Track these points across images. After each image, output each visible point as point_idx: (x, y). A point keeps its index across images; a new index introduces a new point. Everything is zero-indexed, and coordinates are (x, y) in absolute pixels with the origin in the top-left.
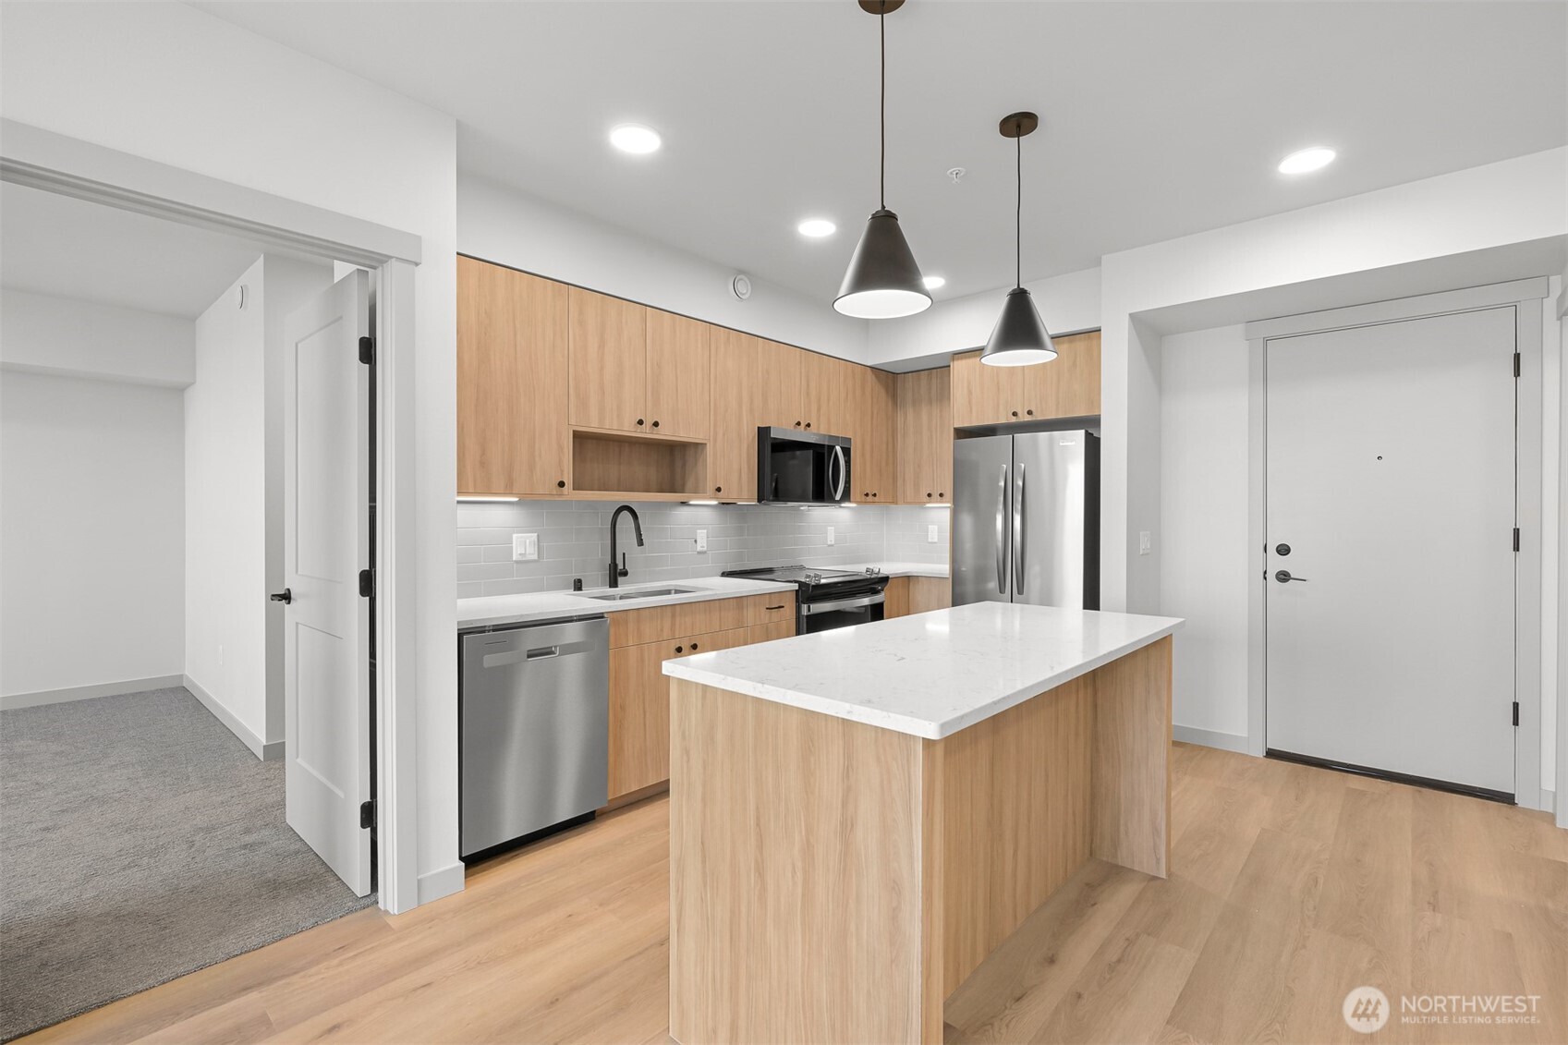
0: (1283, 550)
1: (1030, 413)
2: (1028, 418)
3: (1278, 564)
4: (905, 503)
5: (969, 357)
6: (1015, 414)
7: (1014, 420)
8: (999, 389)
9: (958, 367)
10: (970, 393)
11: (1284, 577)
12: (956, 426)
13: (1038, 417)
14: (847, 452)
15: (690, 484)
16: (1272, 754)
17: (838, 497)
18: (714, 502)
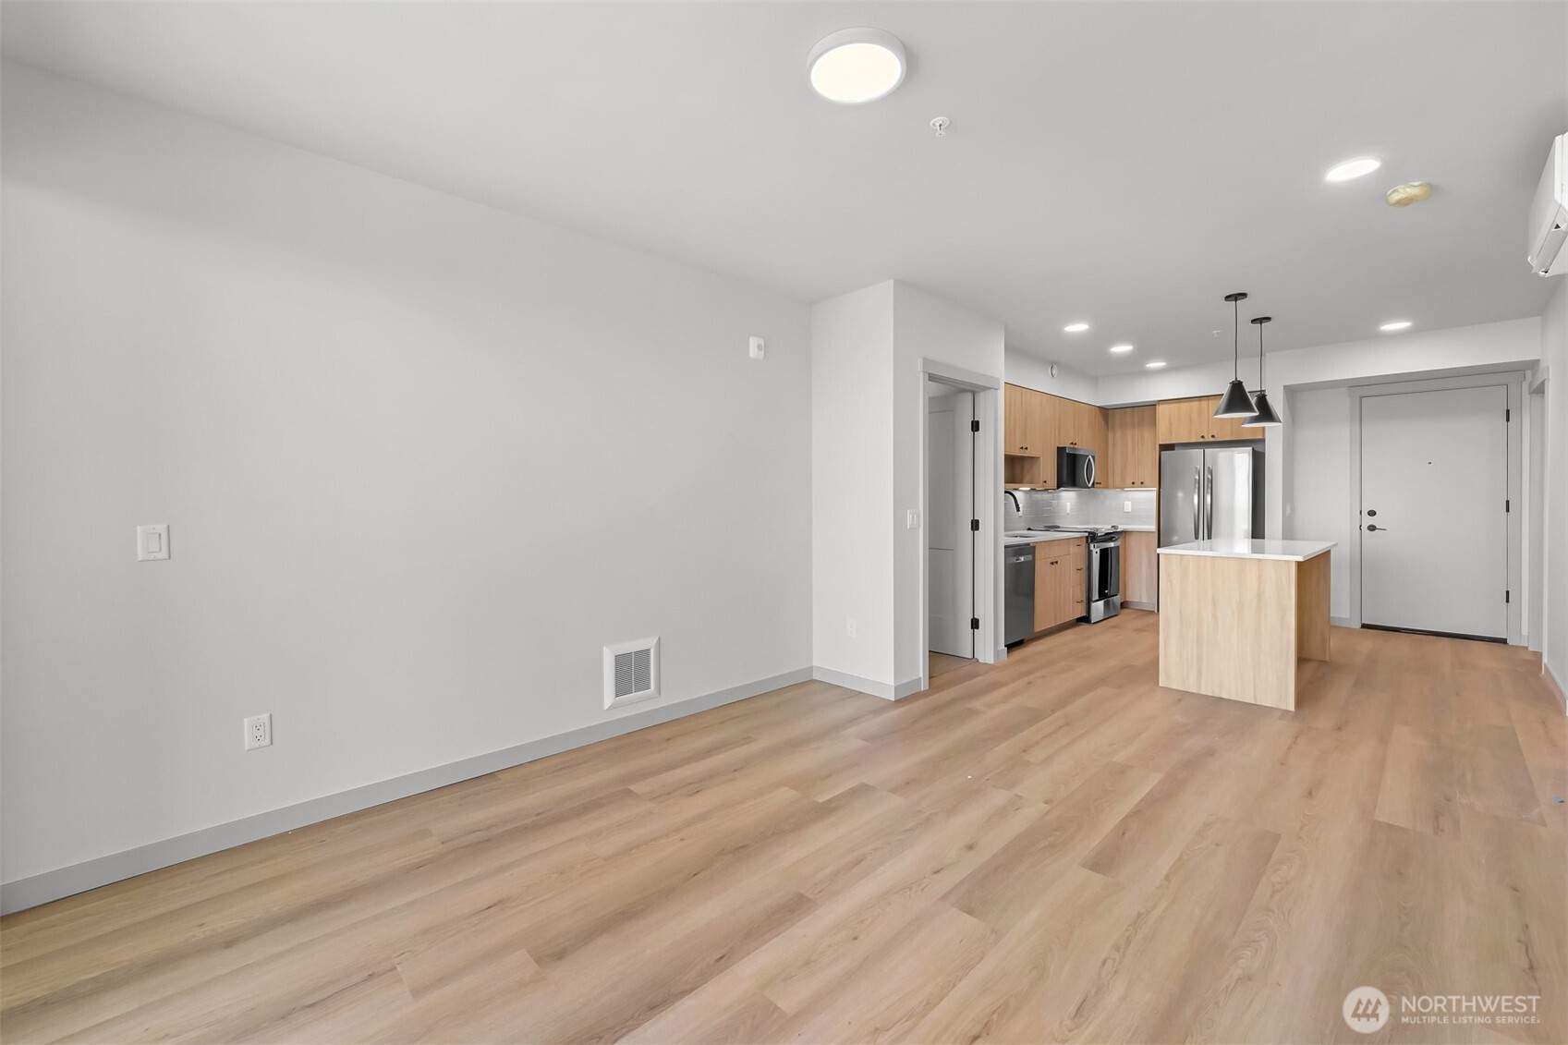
0: (1372, 513)
1: (1213, 436)
2: (1211, 440)
3: (1368, 521)
4: (1115, 488)
5: (1170, 403)
6: (1203, 437)
7: (1202, 440)
8: (1191, 422)
9: (1161, 409)
10: (1171, 424)
11: (1372, 528)
12: (1160, 443)
13: (1218, 439)
14: (1093, 457)
15: (1026, 479)
16: (1364, 626)
17: (1090, 485)
18: (1028, 489)
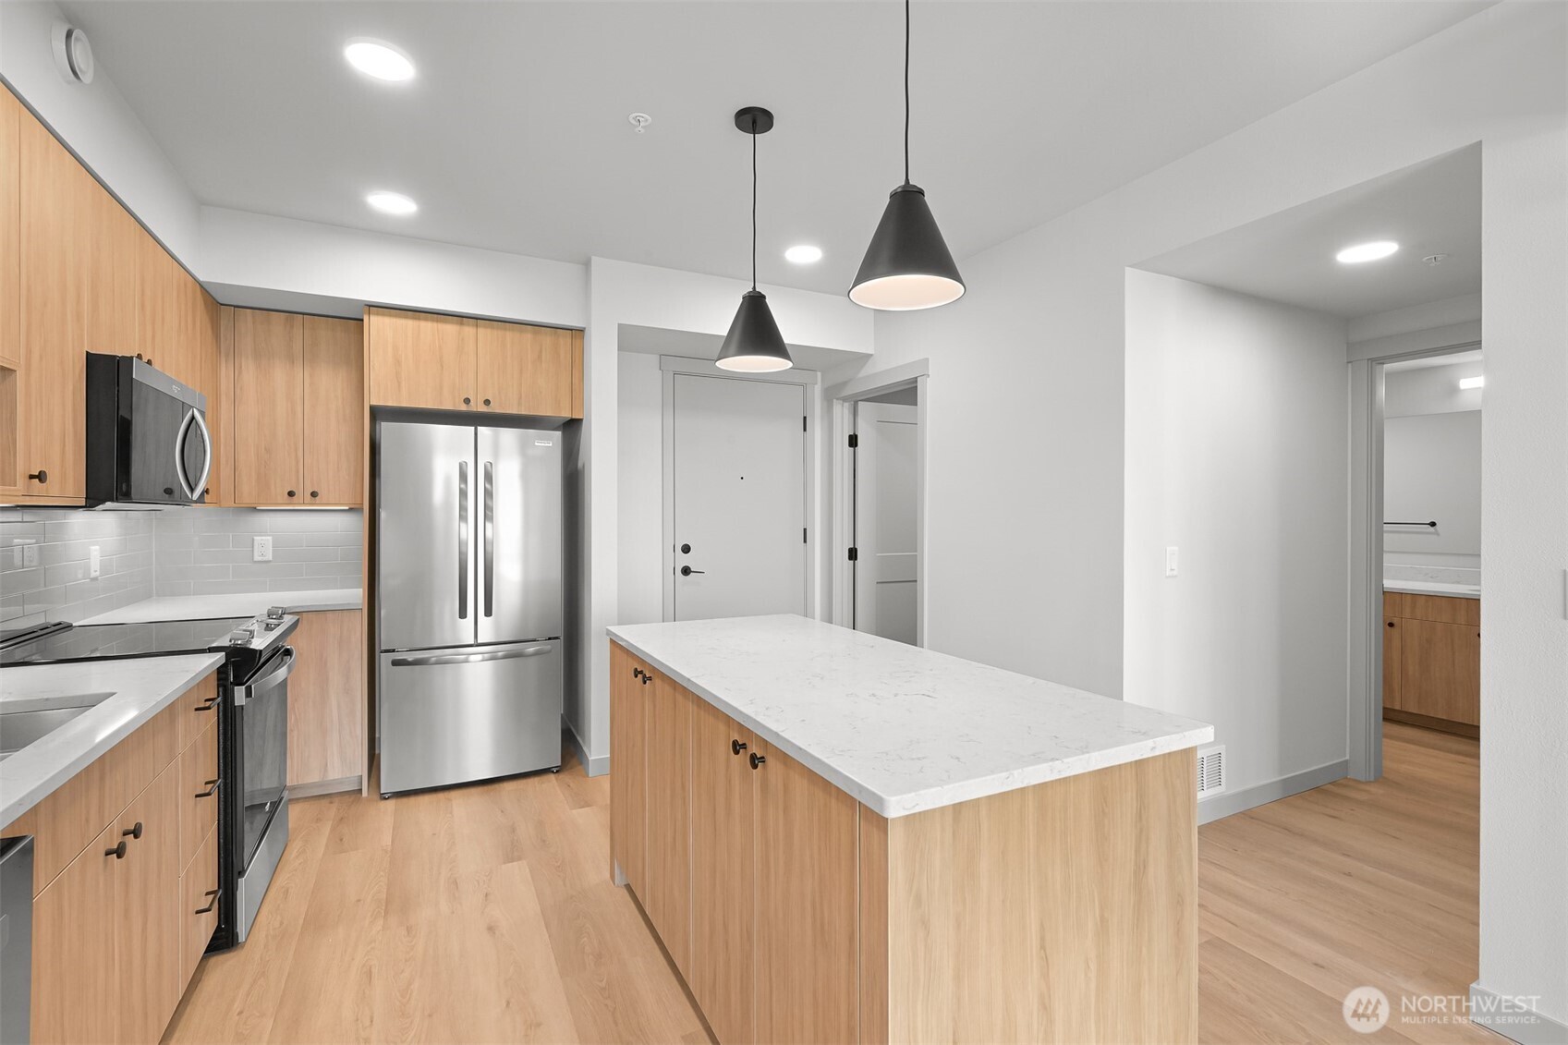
1: (486, 402)
2: (482, 409)
3: (684, 560)
5: (396, 316)
6: (467, 401)
7: (463, 408)
8: (442, 366)
9: (376, 324)
10: (398, 363)
11: (687, 571)
12: (374, 403)
13: (496, 408)
